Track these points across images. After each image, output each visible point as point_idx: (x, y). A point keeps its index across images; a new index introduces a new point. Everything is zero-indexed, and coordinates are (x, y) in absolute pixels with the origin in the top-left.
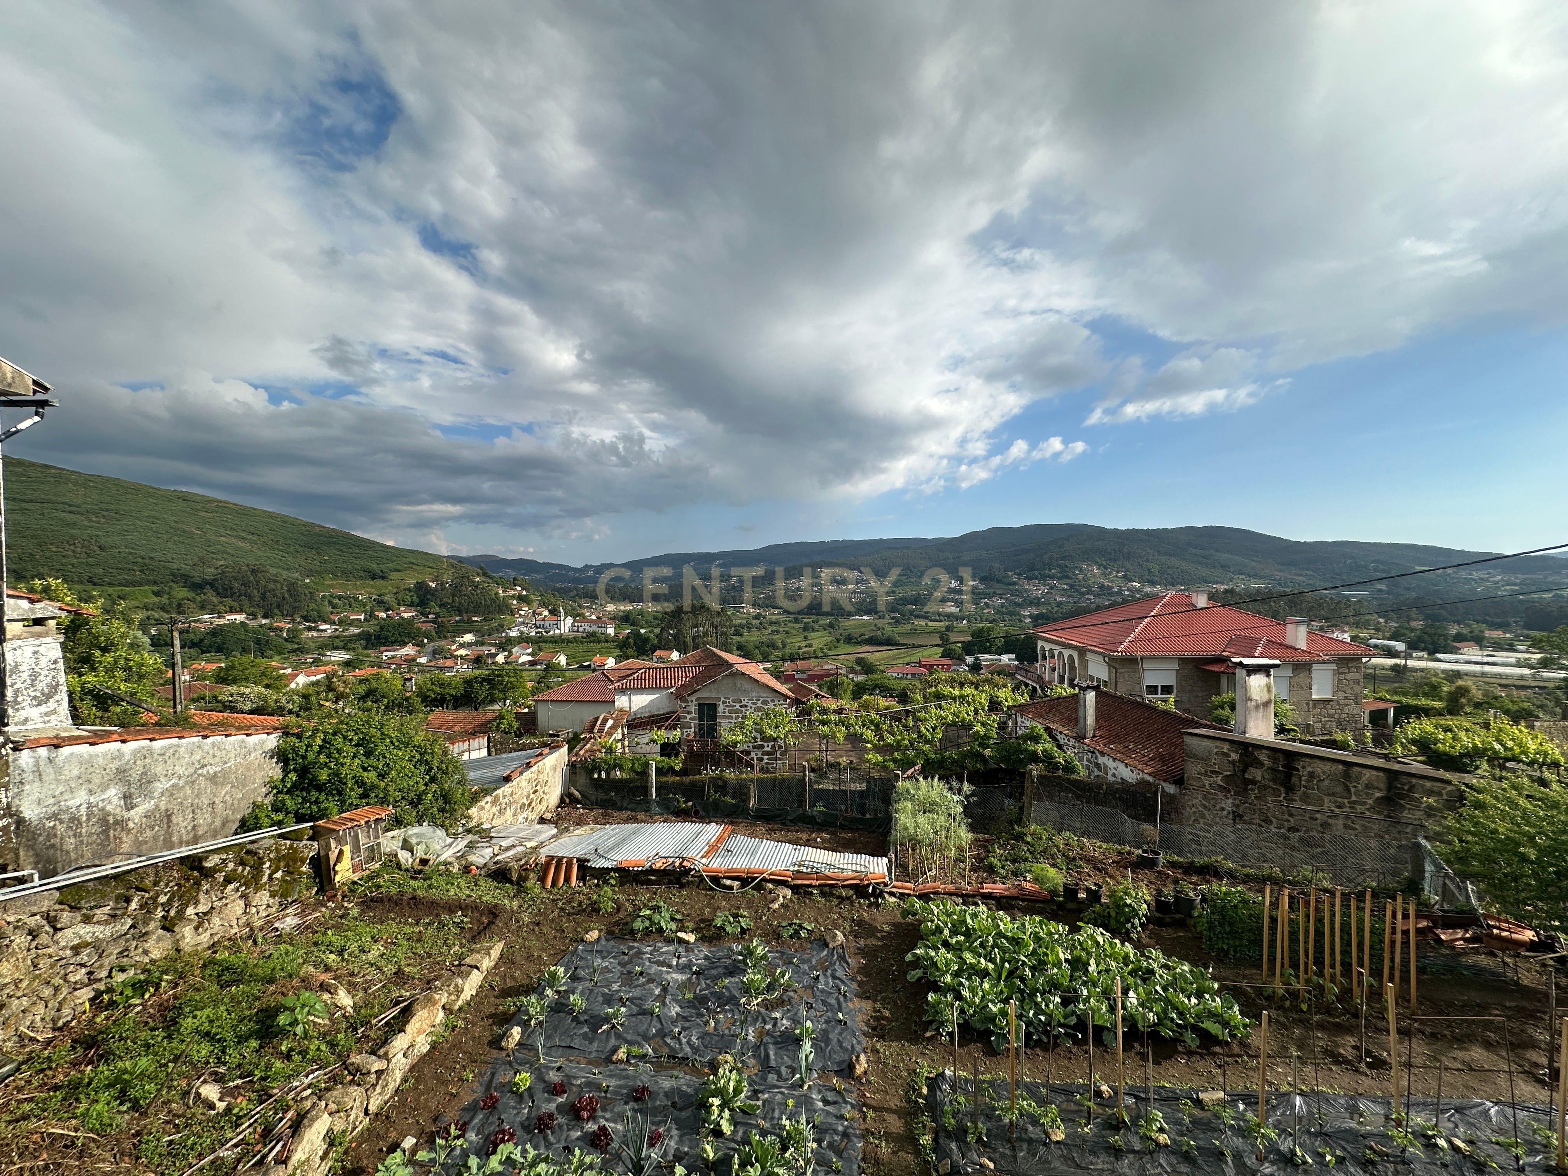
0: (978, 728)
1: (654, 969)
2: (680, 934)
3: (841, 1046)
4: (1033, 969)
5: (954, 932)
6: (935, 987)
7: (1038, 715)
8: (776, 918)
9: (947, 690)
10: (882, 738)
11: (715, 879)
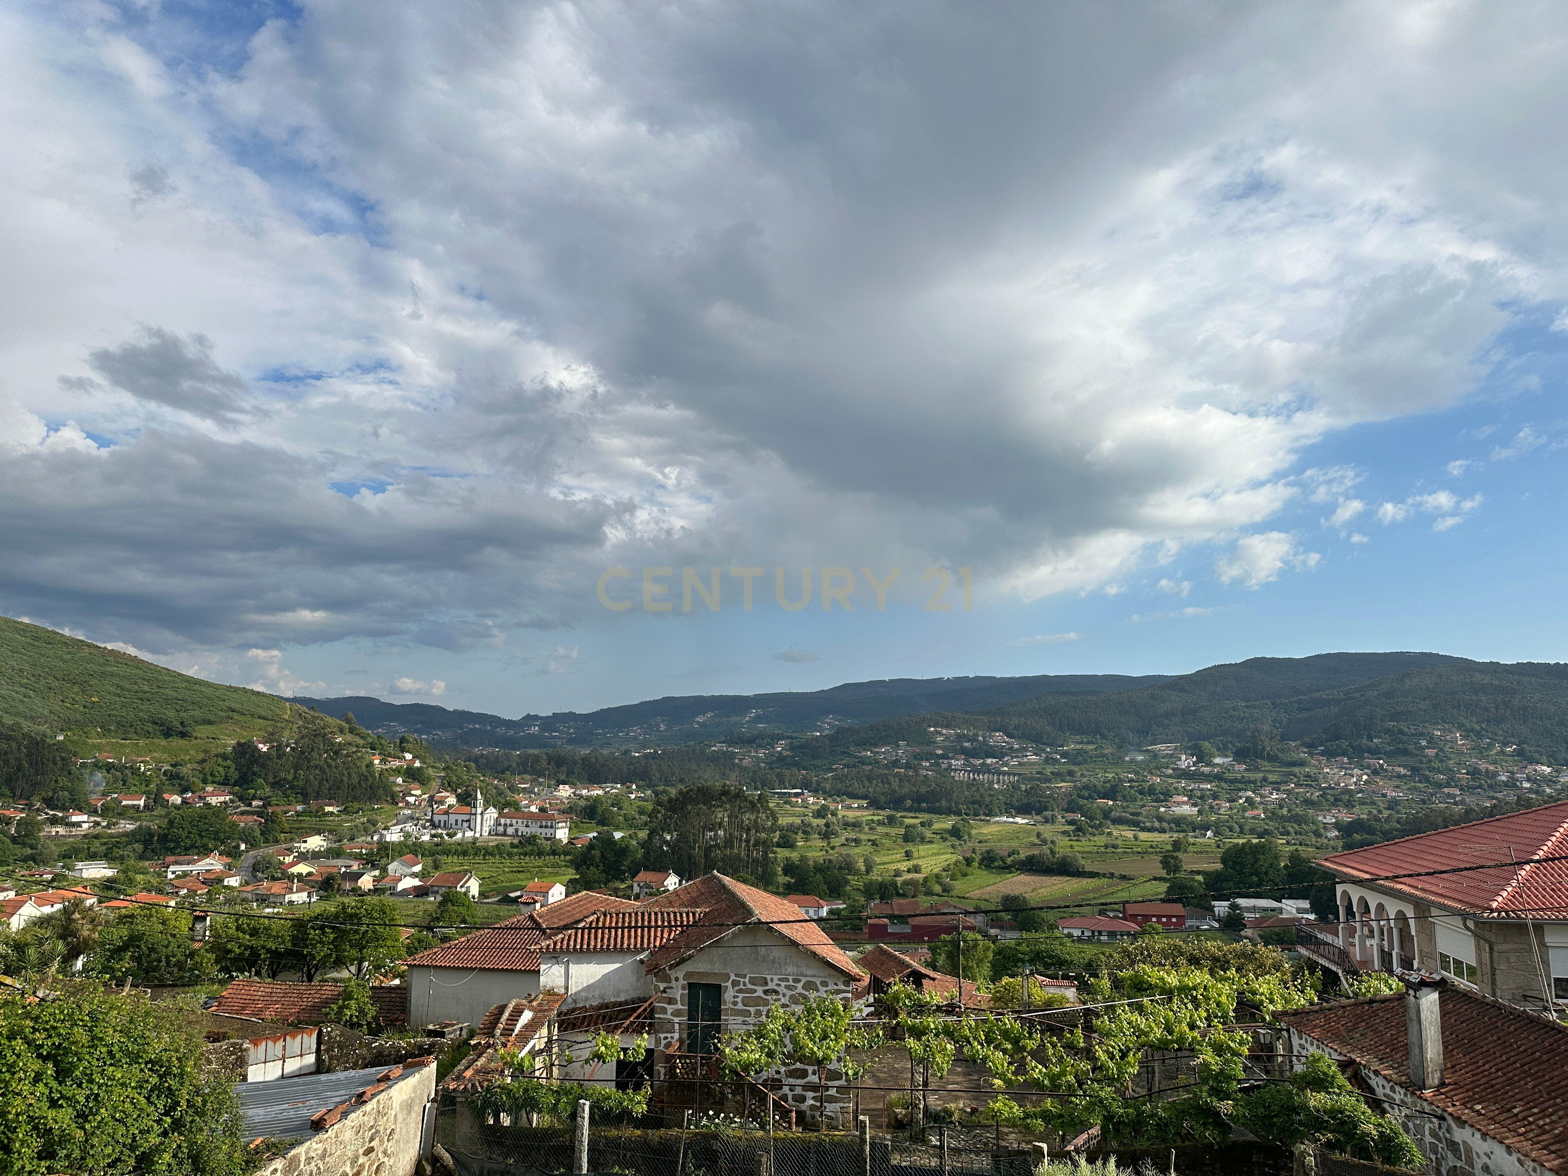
0: (1208, 1056)
7: (1330, 1036)
9: (1152, 974)
10: (1021, 1069)
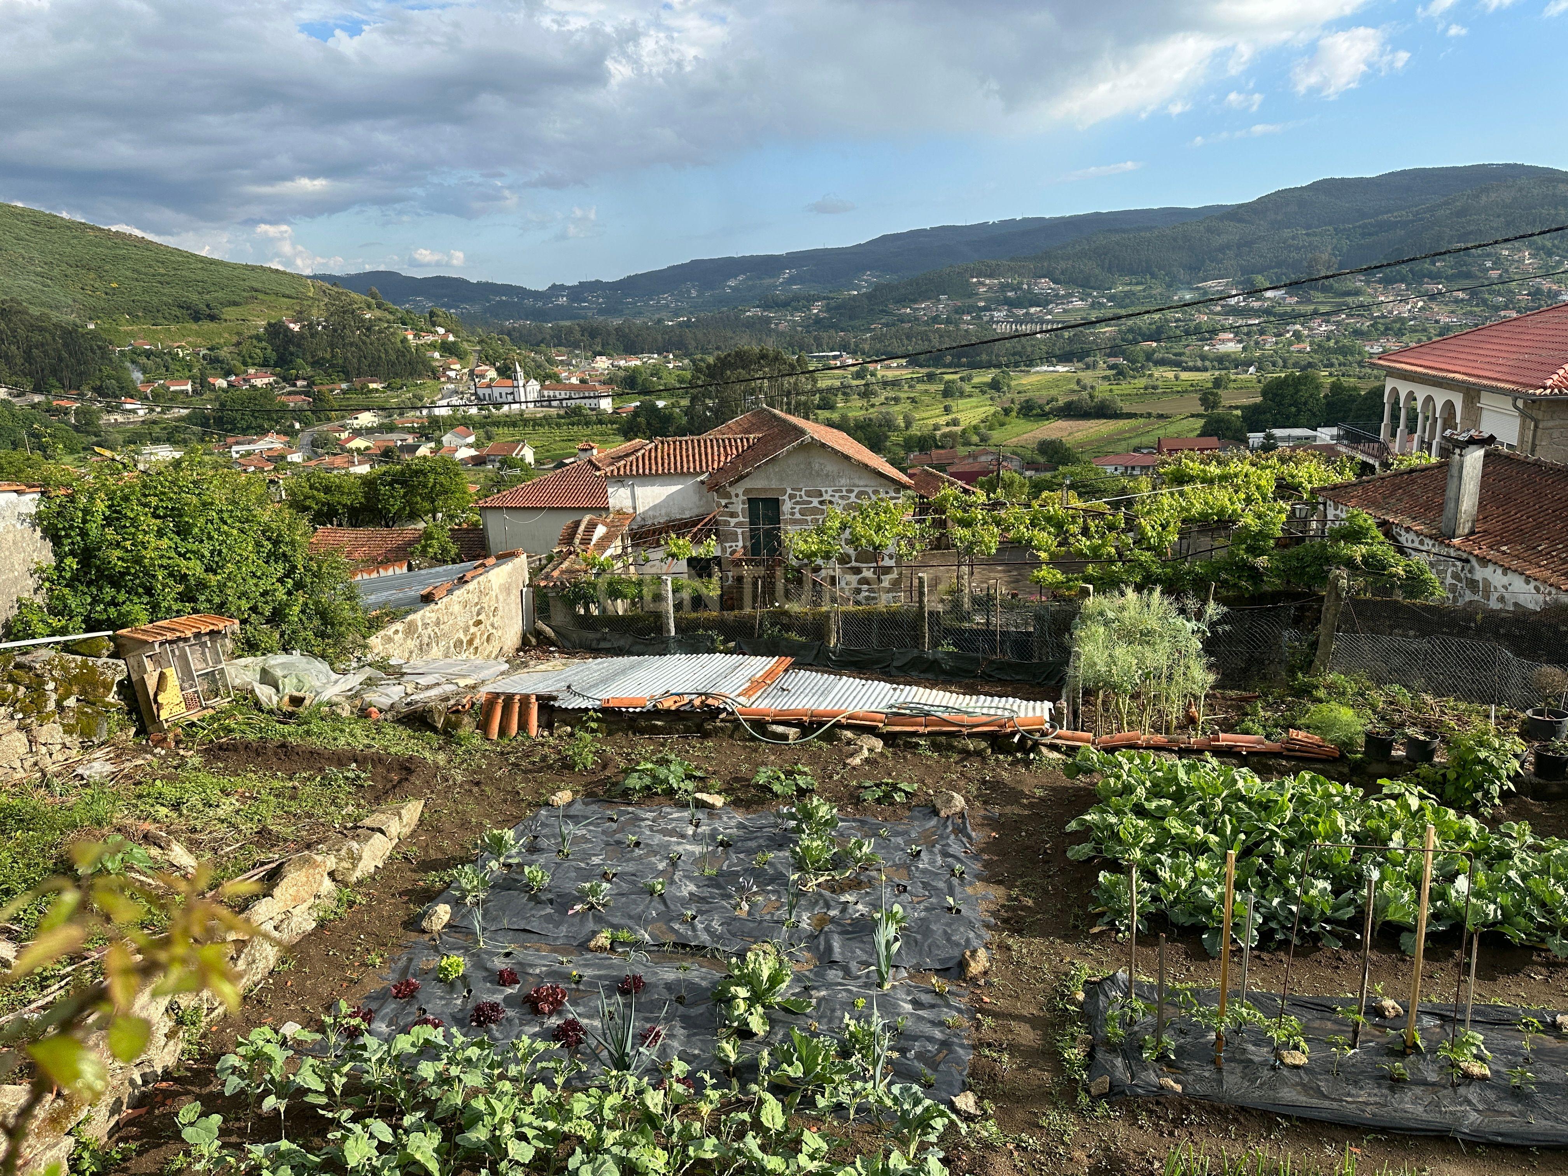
0: (1249, 522)
1: (658, 839)
2: (698, 795)
3: (949, 940)
4: (1289, 844)
5: (1155, 792)
6: (1114, 866)
7: (1369, 503)
8: (855, 777)
9: (1194, 467)
10: (1067, 543)
11: (760, 724)
